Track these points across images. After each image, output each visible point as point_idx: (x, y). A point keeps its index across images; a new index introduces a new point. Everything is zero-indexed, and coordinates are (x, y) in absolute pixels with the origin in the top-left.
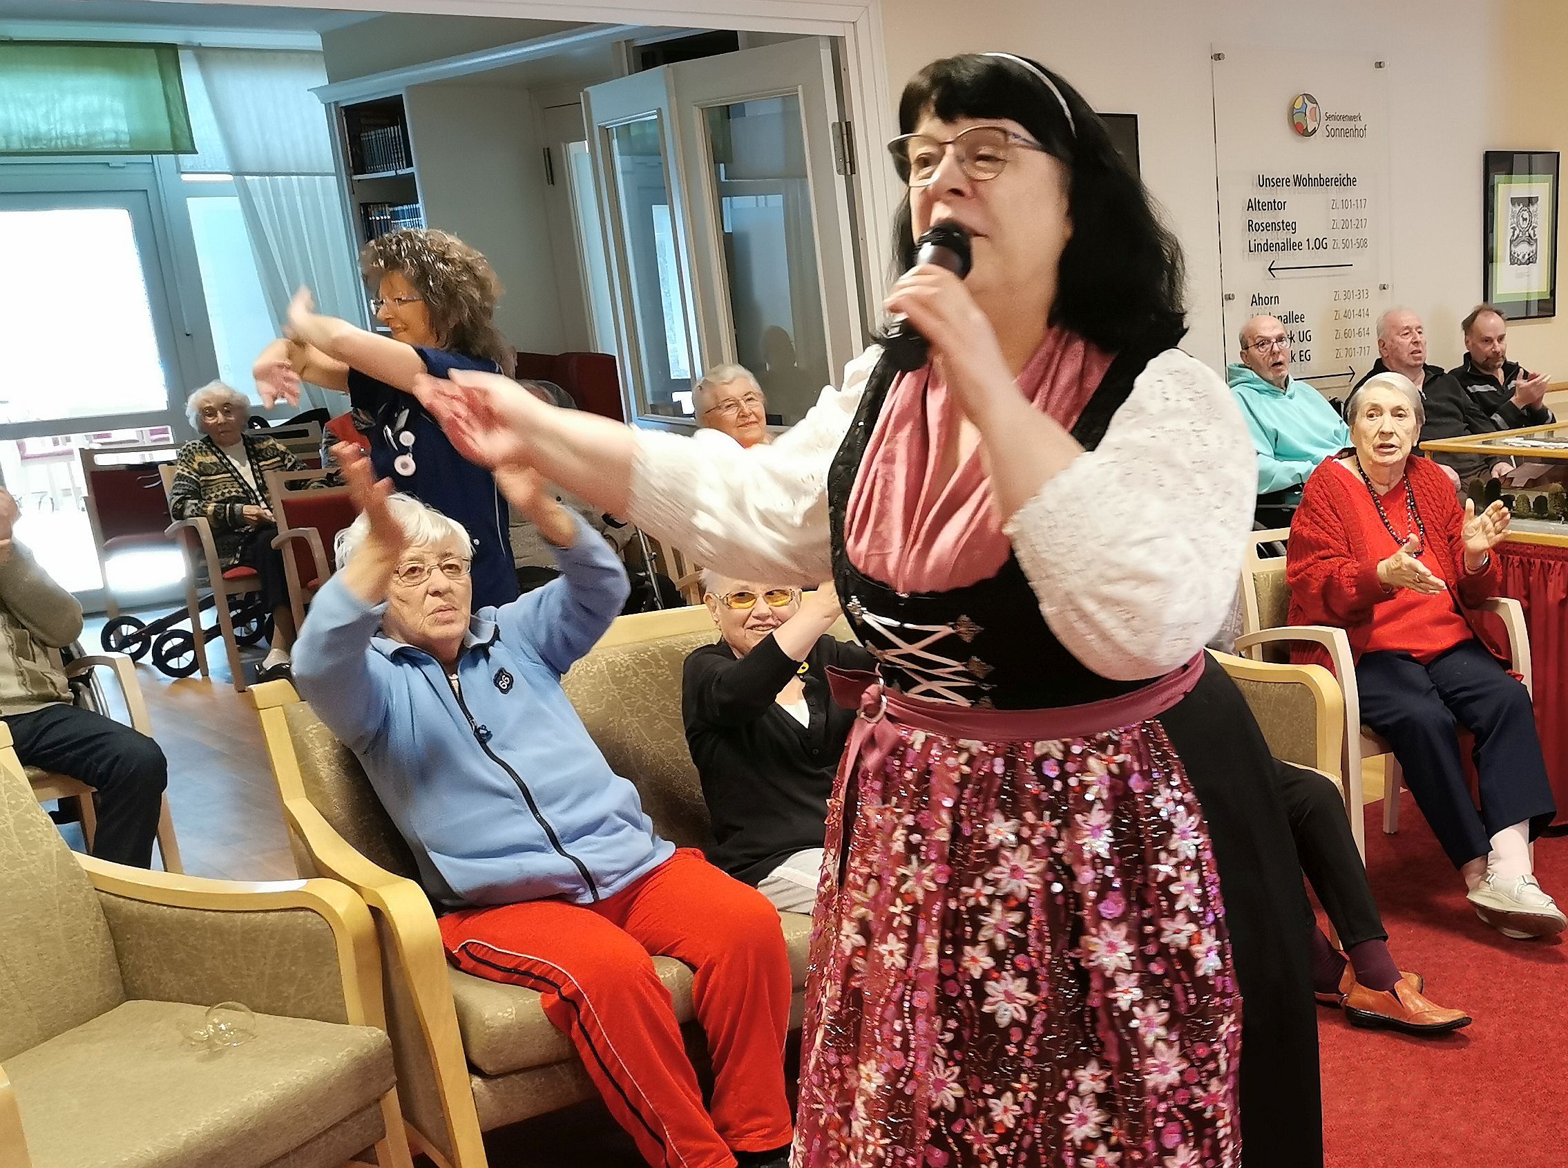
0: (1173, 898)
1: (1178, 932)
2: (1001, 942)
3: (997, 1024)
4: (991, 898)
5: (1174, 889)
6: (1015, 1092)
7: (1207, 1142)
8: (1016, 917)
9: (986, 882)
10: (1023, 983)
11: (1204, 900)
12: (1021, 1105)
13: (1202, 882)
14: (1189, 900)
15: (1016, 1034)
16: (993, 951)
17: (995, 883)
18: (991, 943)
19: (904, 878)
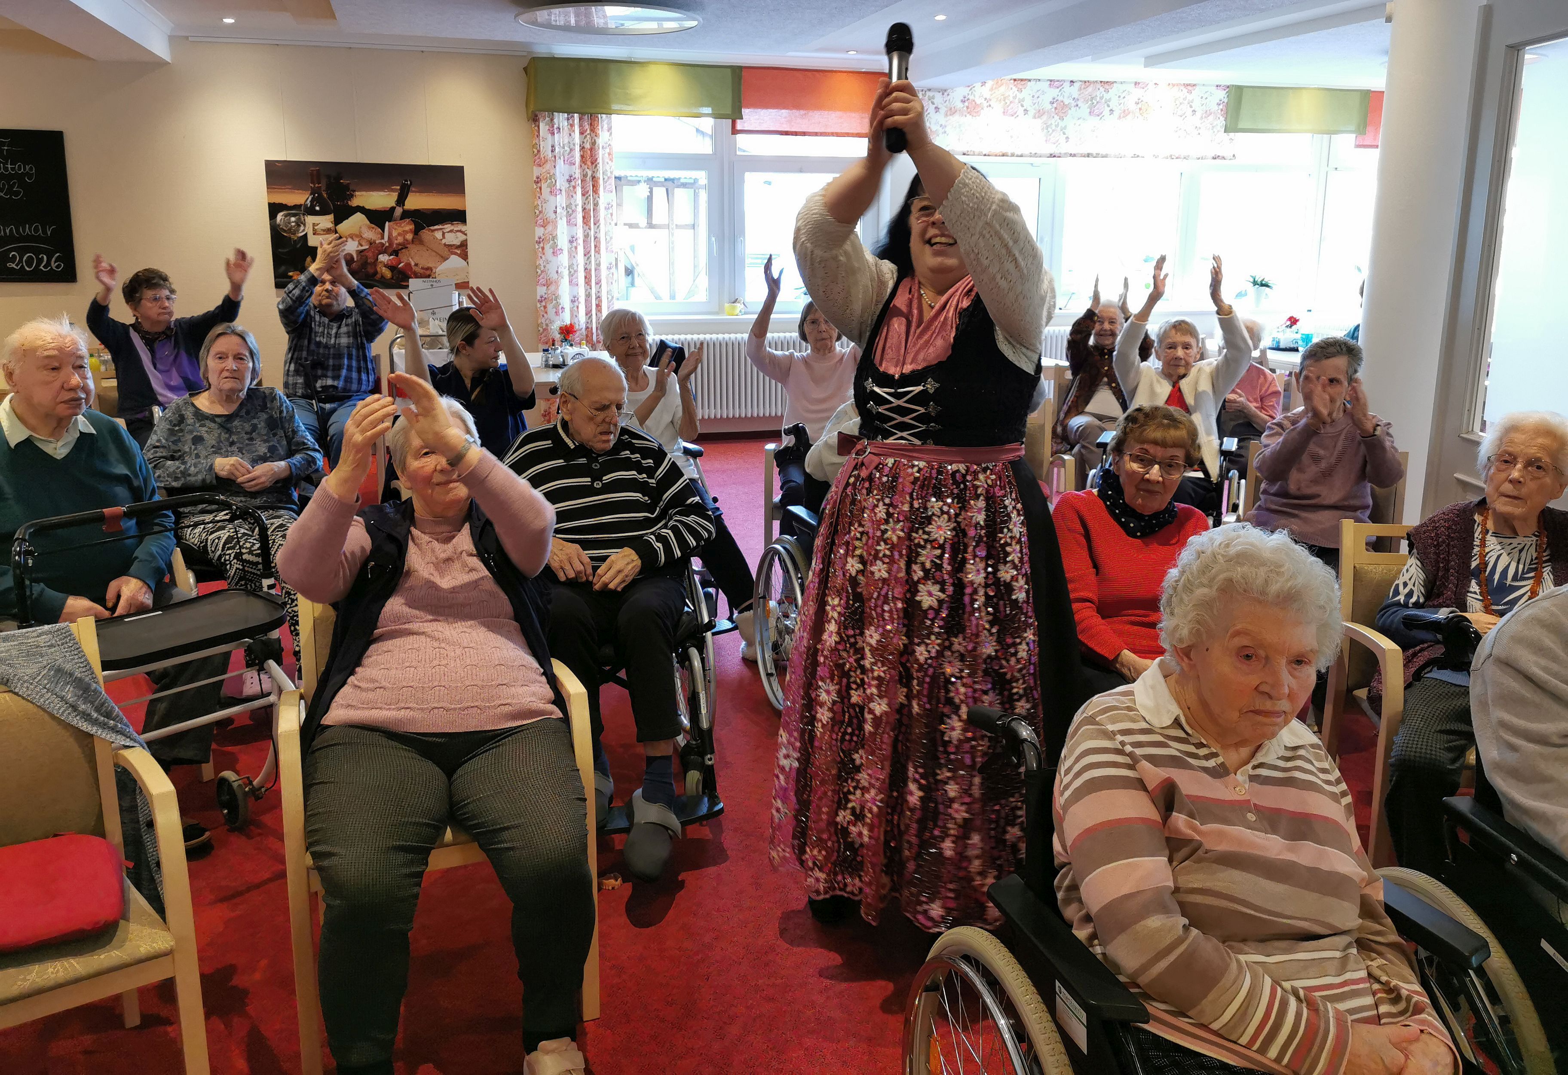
0: (1007, 554)
1: (1006, 574)
2: (928, 565)
3: (921, 607)
4: (926, 541)
5: (1008, 549)
6: (927, 645)
7: (1006, 693)
8: (938, 552)
9: (924, 532)
10: (938, 587)
11: (1021, 560)
12: (929, 652)
13: (1021, 551)
14: (1014, 557)
15: (931, 614)
16: (924, 569)
17: (929, 533)
18: (923, 564)
19: (886, 531)
